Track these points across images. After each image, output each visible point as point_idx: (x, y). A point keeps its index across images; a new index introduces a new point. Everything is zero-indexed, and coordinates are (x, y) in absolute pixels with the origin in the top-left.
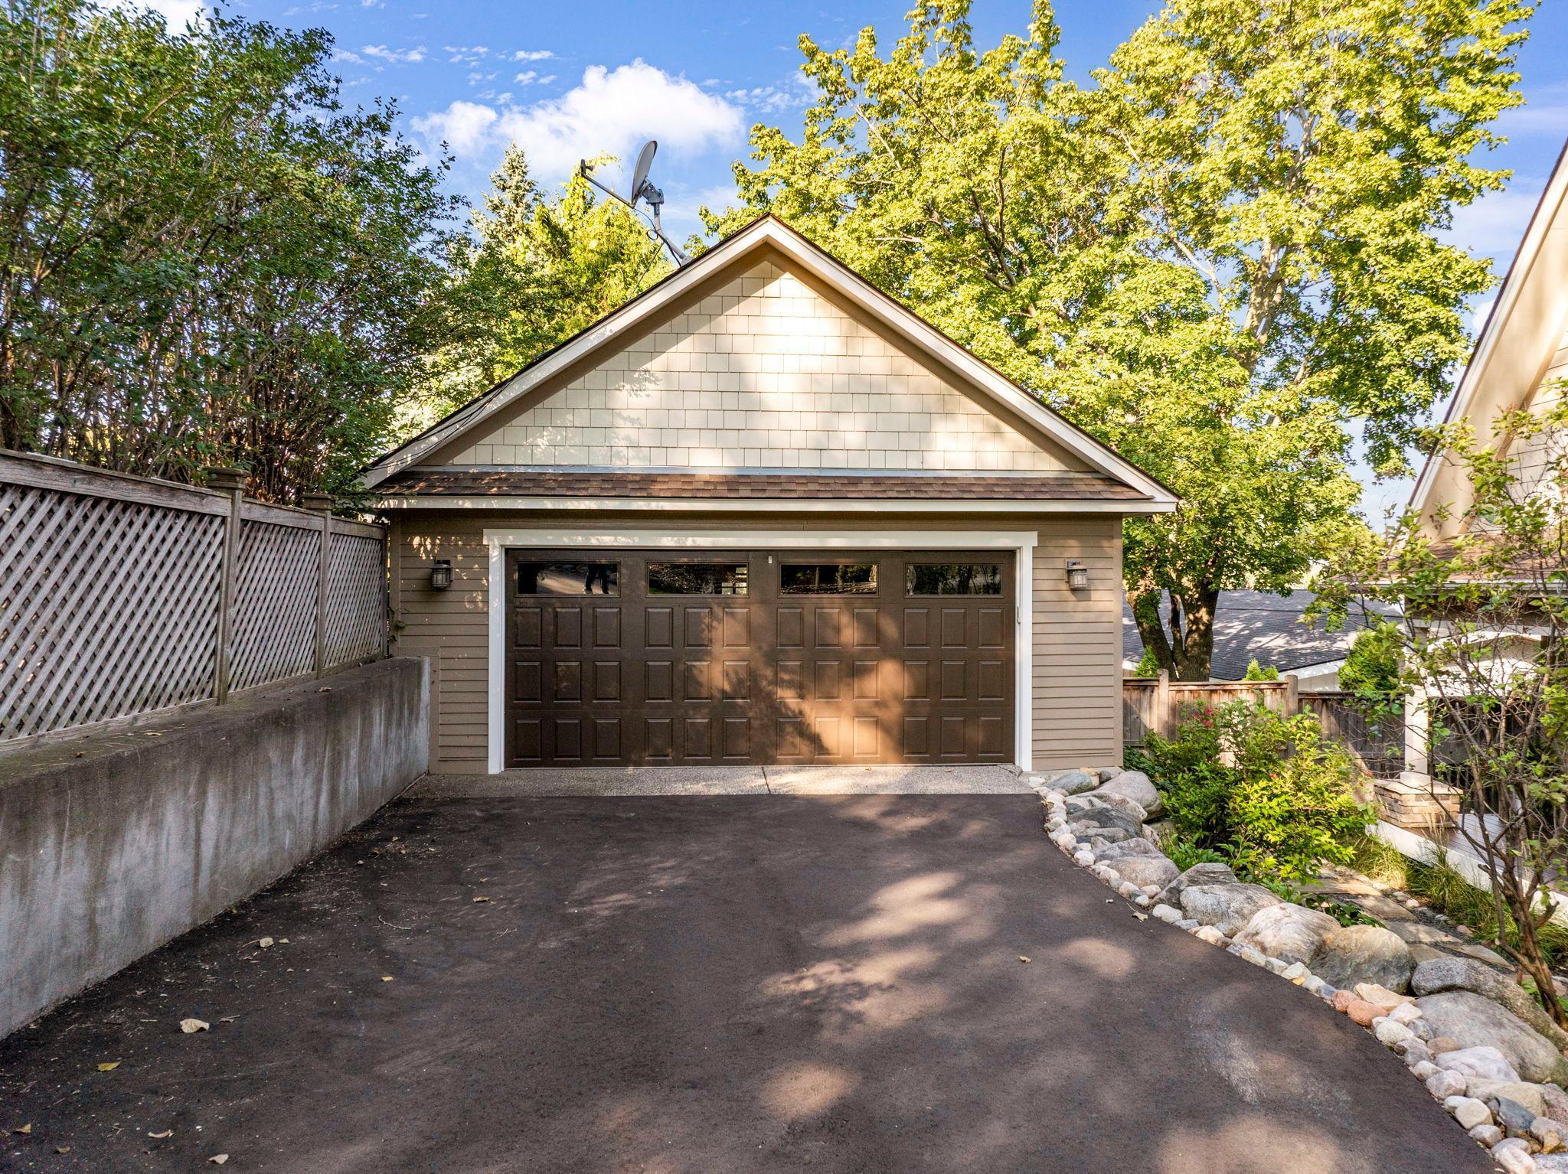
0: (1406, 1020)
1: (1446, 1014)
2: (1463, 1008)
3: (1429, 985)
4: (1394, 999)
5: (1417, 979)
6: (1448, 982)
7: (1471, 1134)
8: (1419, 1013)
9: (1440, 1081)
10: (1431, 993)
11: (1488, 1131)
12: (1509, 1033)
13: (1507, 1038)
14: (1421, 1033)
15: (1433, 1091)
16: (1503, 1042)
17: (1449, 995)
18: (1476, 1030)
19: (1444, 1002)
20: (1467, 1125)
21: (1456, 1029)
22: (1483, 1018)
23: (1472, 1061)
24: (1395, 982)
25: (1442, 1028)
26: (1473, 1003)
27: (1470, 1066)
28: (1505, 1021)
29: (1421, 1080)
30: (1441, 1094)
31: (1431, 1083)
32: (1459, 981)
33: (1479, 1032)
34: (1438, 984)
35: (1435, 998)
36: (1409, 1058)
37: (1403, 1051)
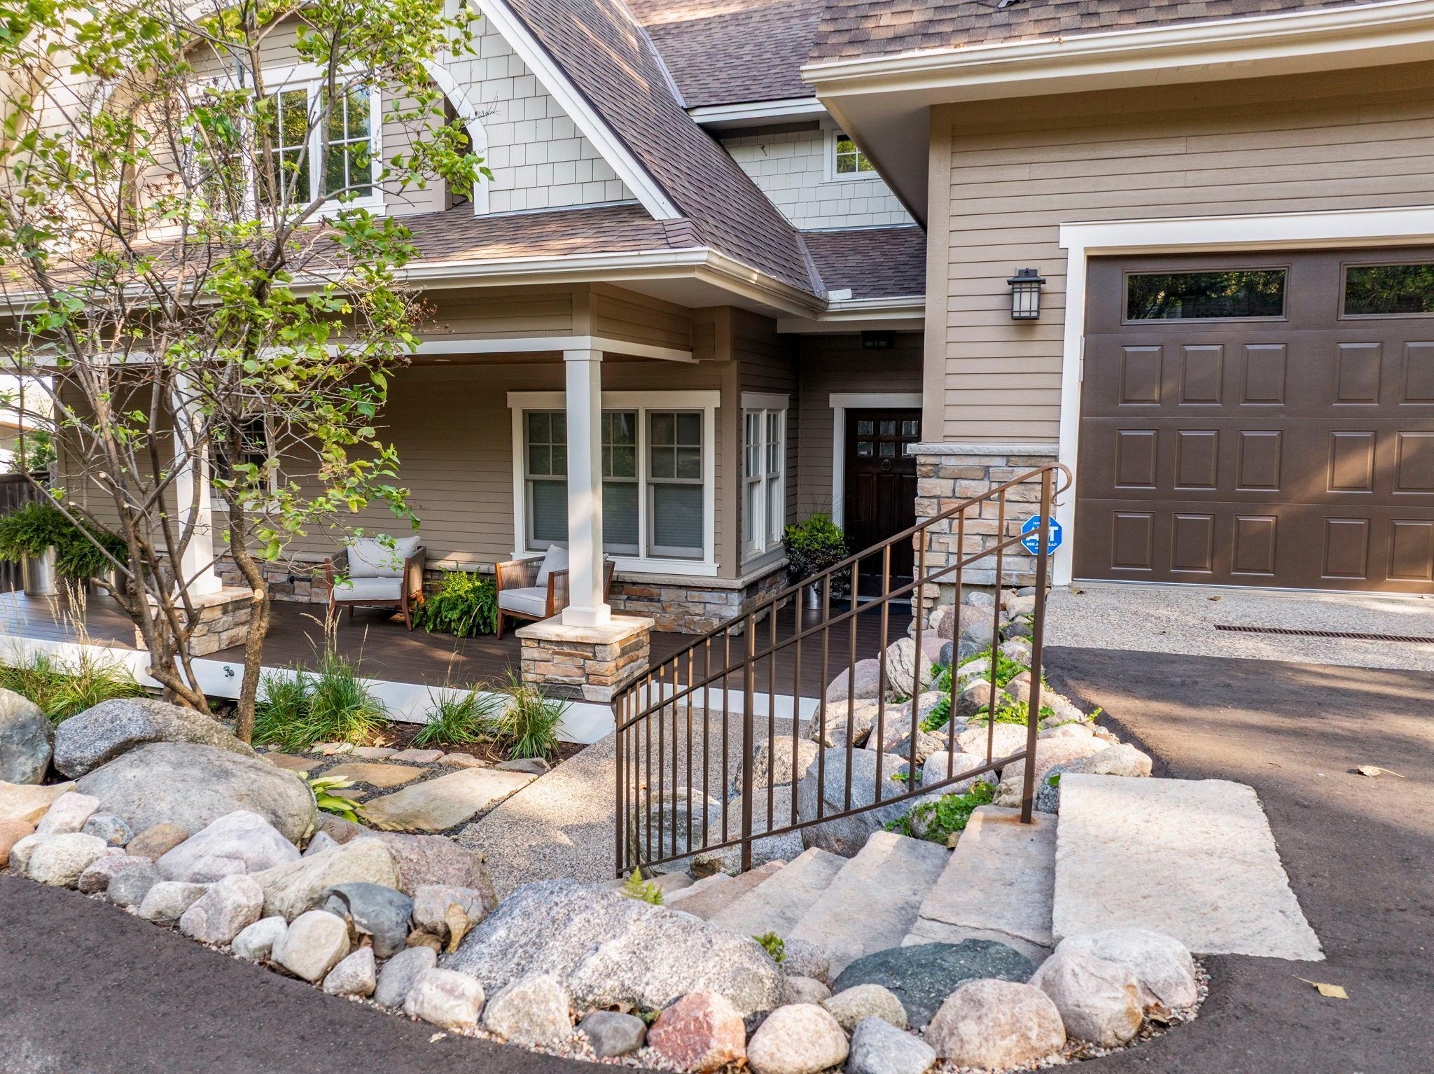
0: (76, 824)
1: (138, 786)
2: (162, 769)
3: (89, 754)
4: (37, 795)
5: (63, 752)
6: (119, 738)
7: (330, 986)
8: (93, 802)
9: (216, 908)
10: (95, 765)
11: (360, 966)
12: (244, 779)
13: (244, 790)
14: (111, 835)
15: (201, 936)
16: (240, 798)
17: (128, 757)
18: (195, 797)
19: (126, 771)
20: (312, 973)
21: (164, 806)
22: (196, 772)
23: (231, 845)
24: (28, 768)
25: (139, 814)
26: (172, 757)
27: (231, 857)
28: (229, 765)
29: (168, 924)
30: (224, 933)
31: (194, 920)
32: (135, 732)
33: (202, 797)
34: (104, 746)
35: (108, 769)
36: (121, 892)
37: (103, 884)
